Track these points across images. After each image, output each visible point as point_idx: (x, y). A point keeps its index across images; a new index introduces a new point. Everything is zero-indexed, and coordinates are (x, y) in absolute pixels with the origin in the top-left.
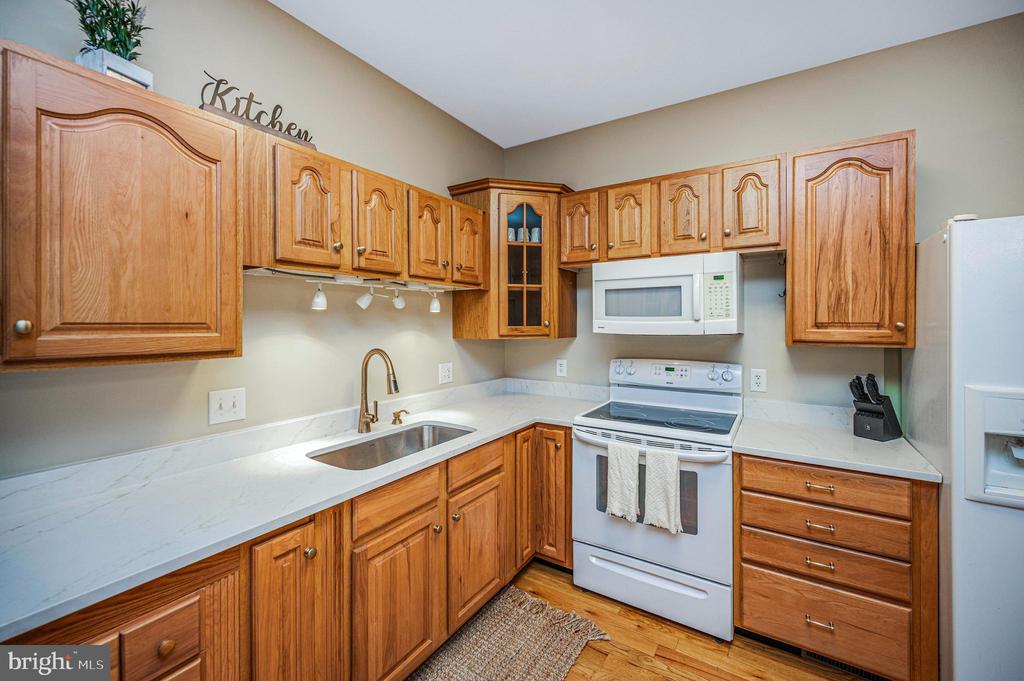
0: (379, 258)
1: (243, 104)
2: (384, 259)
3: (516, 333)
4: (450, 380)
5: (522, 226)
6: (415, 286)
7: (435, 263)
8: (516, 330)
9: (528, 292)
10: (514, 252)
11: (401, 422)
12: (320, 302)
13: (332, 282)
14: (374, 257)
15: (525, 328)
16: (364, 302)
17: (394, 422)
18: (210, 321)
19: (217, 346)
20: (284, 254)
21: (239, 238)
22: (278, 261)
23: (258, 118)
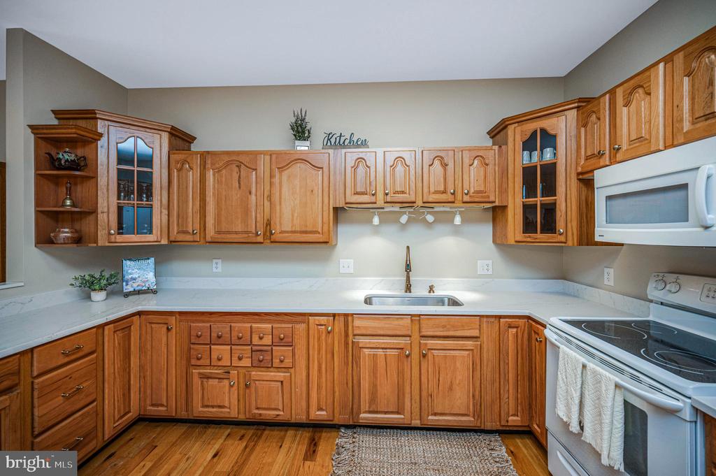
0: (397, 195)
1: (338, 139)
2: (404, 195)
3: (529, 240)
4: (490, 272)
5: (536, 150)
6: (438, 208)
7: (444, 192)
8: (530, 237)
9: (541, 204)
10: (529, 173)
11: (433, 292)
12: (376, 220)
13: (382, 210)
14: (395, 195)
15: (539, 236)
16: (404, 219)
17: (430, 292)
18: (320, 230)
19: (321, 240)
20: (348, 201)
21: (331, 196)
22: (346, 203)
23: (344, 143)
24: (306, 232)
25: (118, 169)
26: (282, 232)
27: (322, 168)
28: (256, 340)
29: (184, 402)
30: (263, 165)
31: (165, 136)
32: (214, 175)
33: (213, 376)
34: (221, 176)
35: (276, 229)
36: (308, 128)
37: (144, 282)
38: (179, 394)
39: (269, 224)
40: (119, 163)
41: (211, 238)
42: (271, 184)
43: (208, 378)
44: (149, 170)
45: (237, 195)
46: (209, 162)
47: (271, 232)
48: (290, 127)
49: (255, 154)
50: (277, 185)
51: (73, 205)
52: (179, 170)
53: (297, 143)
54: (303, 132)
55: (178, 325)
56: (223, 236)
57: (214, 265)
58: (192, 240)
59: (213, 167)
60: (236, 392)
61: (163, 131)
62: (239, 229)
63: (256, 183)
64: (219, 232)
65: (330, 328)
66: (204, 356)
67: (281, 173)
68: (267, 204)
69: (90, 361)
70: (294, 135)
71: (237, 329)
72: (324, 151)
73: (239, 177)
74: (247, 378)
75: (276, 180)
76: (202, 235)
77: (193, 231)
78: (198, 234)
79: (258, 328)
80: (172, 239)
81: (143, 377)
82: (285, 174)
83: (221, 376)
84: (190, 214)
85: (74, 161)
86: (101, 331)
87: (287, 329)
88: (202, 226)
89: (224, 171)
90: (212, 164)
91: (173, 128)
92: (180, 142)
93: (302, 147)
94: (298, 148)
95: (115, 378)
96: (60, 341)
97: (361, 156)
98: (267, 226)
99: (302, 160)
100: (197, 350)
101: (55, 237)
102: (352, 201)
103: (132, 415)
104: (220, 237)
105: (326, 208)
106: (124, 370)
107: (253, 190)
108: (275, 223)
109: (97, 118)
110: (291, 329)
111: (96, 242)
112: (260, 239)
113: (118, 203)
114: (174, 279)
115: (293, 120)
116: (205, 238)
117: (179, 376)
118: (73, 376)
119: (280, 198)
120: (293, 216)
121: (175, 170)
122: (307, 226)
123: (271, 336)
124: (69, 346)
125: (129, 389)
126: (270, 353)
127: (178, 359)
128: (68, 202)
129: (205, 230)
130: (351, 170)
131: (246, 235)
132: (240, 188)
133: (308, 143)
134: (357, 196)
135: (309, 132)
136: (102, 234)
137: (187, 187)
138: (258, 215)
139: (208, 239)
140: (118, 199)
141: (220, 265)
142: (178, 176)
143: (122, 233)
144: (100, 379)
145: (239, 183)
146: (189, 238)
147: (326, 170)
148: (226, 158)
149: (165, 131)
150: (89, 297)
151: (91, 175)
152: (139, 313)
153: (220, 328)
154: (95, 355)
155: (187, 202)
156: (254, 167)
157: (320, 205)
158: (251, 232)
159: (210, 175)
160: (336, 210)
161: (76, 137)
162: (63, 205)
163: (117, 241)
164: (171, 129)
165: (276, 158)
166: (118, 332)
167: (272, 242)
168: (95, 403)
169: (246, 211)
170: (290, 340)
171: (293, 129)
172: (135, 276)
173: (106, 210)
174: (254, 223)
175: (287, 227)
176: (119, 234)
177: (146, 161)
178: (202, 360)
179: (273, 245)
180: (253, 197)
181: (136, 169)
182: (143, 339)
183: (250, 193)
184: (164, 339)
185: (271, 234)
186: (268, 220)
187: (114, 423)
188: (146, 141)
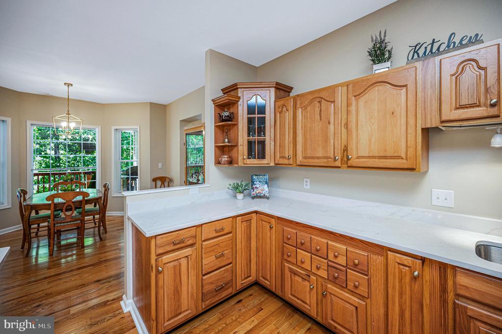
12: (498, 141)
18: (403, 155)
19: (406, 166)
20: (444, 118)
21: (419, 116)
22: (442, 122)
23: (438, 49)
24: (385, 157)
25: (248, 117)
26: (359, 157)
27: (406, 86)
28: (331, 257)
29: (280, 284)
30: (341, 96)
31: (273, 90)
32: (302, 112)
33: (298, 274)
34: (307, 112)
35: (353, 154)
36: (388, 48)
37: (262, 190)
38: (277, 276)
39: (346, 150)
40: (248, 114)
41: (300, 162)
42: (348, 112)
43: (295, 274)
44: (263, 116)
45: (319, 125)
46: (298, 103)
47: (348, 157)
48: (368, 54)
49: (332, 89)
50: (354, 112)
51: (228, 142)
52: (280, 113)
53: (375, 67)
54: (383, 54)
55: (276, 226)
56: (309, 160)
57: (305, 183)
58: (288, 163)
59: (302, 106)
60: (315, 295)
61: (271, 87)
62: (320, 154)
63: (335, 113)
64: (305, 158)
65: (416, 273)
66: (292, 256)
67: (357, 100)
68: (344, 130)
69: (229, 238)
70: (372, 60)
71: (315, 241)
72: (408, 66)
73: (321, 111)
74: (324, 288)
75: (353, 108)
76: (294, 160)
77: (289, 157)
78: (292, 159)
79: (334, 246)
80: (277, 162)
81: (258, 256)
82: (362, 101)
83: (304, 277)
84: (287, 144)
85: (228, 116)
86: (235, 219)
87: (361, 256)
88: (294, 153)
89: (309, 108)
90: (301, 104)
91: (277, 84)
92: (282, 93)
93: (381, 69)
94: (377, 72)
95: (242, 252)
96: (214, 223)
97: (468, 57)
98: (344, 152)
99: (382, 81)
100: (288, 249)
101: (221, 160)
102: (452, 118)
103: (252, 279)
104: (307, 162)
105: (411, 130)
106: (247, 248)
107: (332, 121)
108: (352, 149)
109: (237, 88)
110: (366, 258)
111: (237, 164)
112: (338, 163)
113: (248, 139)
114: (280, 190)
115: (371, 45)
116: (296, 162)
117: (277, 265)
118: (221, 245)
119: (357, 124)
120: (370, 141)
121: (278, 113)
122: (386, 151)
123: (345, 258)
124: (218, 226)
125: (250, 261)
126: (344, 273)
127: (277, 251)
128: (226, 140)
129: (296, 156)
130: (451, 79)
131: (326, 160)
132: (321, 119)
133: (388, 64)
134: (461, 111)
135: (390, 52)
136: (240, 158)
137: (285, 125)
138: (336, 142)
139: (298, 163)
140: (248, 137)
141: (308, 183)
142: (280, 117)
143: (250, 158)
144: (234, 249)
145: (320, 116)
146: (286, 162)
147: (411, 87)
148: (311, 97)
149: (272, 87)
150: (235, 197)
151: (236, 123)
152: (256, 212)
153: (304, 236)
154: (231, 235)
155: (285, 134)
156: (332, 100)
157: (404, 128)
158: (330, 157)
159: (299, 112)
160: (426, 131)
161: (228, 102)
162: (224, 142)
163: (248, 163)
164: (276, 84)
165: (353, 87)
166: (244, 223)
167: (349, 167)
168: (231, 265)
169: (326, 140)
170: (366, 269)
171: (370, 55)
172: (258, 186)
173: (242, 144)
174: (333, 148)
175: (364, 152)
176: (248, 158)
177: (262, 110)
178: (290, 258)
179: (350, 169)
180: (332, 127)
181: (256, 116)
182: (258, 229)
183: (329, 123)
184: (269, 234)
185: (348, 159)
186: (345, 146)
187: (242, 281)
188: (262, 96)
